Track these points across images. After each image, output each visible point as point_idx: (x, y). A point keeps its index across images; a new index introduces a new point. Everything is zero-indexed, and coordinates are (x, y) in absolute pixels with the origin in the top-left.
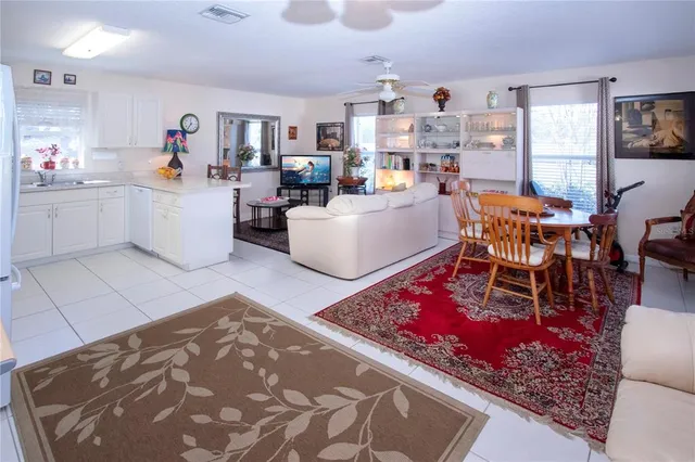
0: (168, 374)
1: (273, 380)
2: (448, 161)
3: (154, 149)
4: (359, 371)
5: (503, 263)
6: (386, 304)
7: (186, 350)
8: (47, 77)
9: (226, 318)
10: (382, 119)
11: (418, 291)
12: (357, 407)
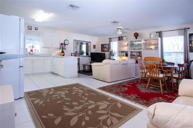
0: (60, 96)
1: (86, 99)
2: (139, 54)
3: (57, 48)
4: (109, 99)
5: (152, 77)
6: (118, 88)
7: (65, 92)
8: (31, 28)
9: (75, 87)
10: (119, 42)
11: (127, 86)
12: (107, 105)
